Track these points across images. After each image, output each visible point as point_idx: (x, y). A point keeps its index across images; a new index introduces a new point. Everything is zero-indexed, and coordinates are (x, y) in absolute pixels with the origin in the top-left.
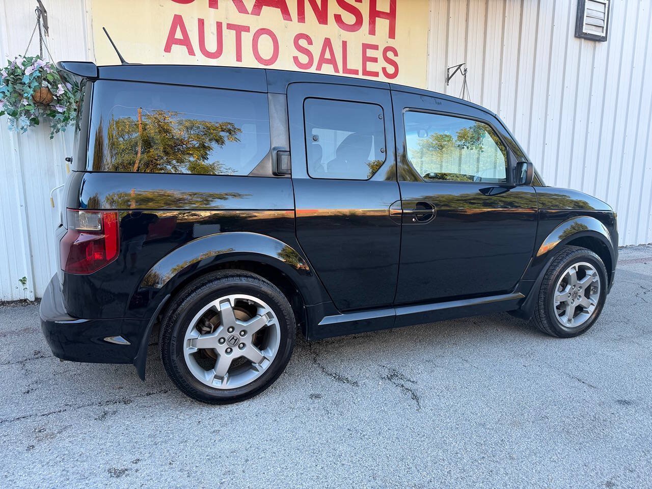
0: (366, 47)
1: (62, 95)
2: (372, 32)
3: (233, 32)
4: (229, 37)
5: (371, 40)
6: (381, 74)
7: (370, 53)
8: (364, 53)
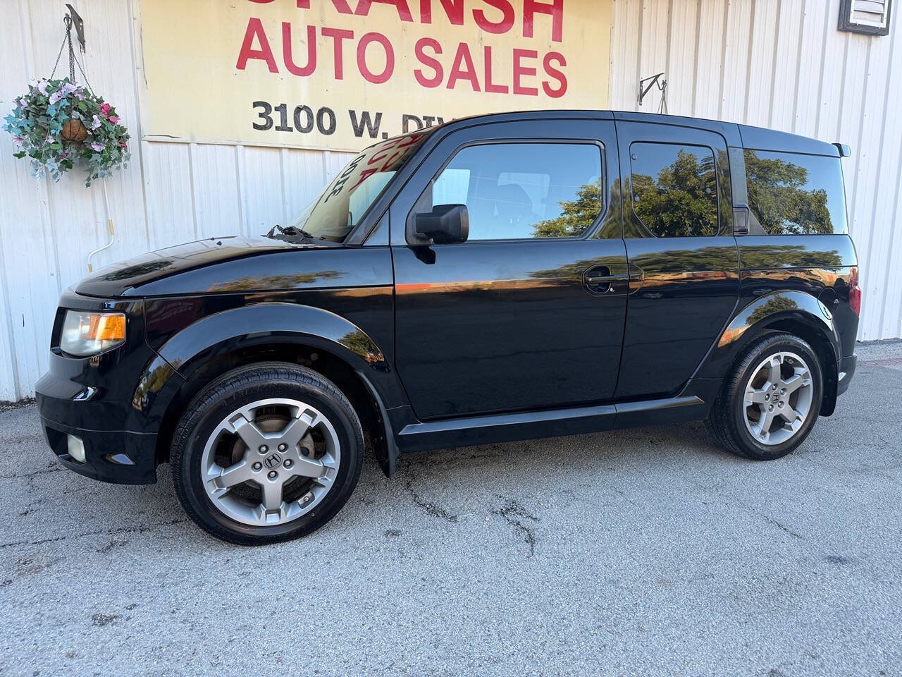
0: (518, 54)
1: (98, 129)
2: (528, 32)
3: (331, 39)
4: (325, 46)
5: (527, 44)
6: (541, 91)
7: (525, 62)
8: (516, 62)
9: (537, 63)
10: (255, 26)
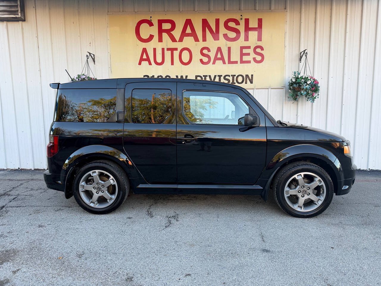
0: (242, 48)
2: (247, 39)
4: (168, 54)
5: (246, 44)
6: (252, 61)
7: (245, 51)
8: (241, 51)
9: (251, 51)
10: (145, 50)
